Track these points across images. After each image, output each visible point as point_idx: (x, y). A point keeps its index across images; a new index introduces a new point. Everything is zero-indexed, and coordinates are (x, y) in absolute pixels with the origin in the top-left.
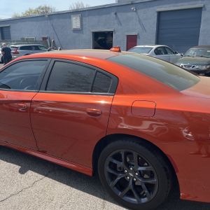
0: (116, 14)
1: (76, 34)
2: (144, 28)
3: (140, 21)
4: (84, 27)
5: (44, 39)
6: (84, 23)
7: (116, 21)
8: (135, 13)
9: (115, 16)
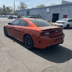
0: (61, 8)
1: (48, 14)
2: (70, 13)
3: (68, 10)
4: (50, 12)
5: (38, 15)
6: (50, 10)
7: (61, 10)
8: (67, 8)
9: (60, 8)
